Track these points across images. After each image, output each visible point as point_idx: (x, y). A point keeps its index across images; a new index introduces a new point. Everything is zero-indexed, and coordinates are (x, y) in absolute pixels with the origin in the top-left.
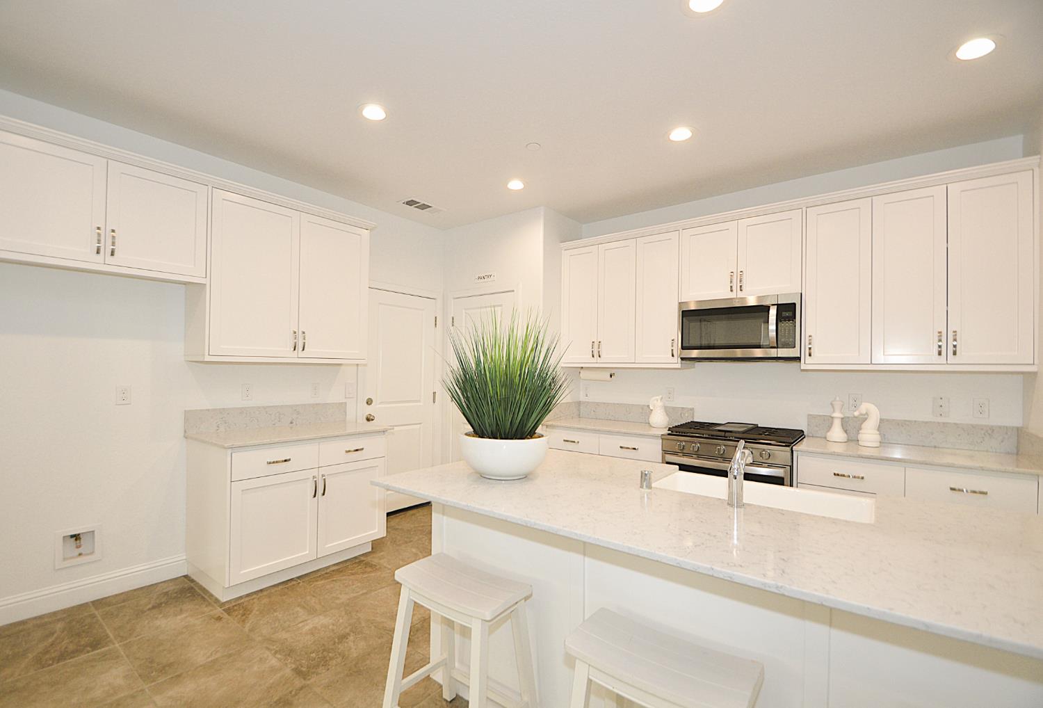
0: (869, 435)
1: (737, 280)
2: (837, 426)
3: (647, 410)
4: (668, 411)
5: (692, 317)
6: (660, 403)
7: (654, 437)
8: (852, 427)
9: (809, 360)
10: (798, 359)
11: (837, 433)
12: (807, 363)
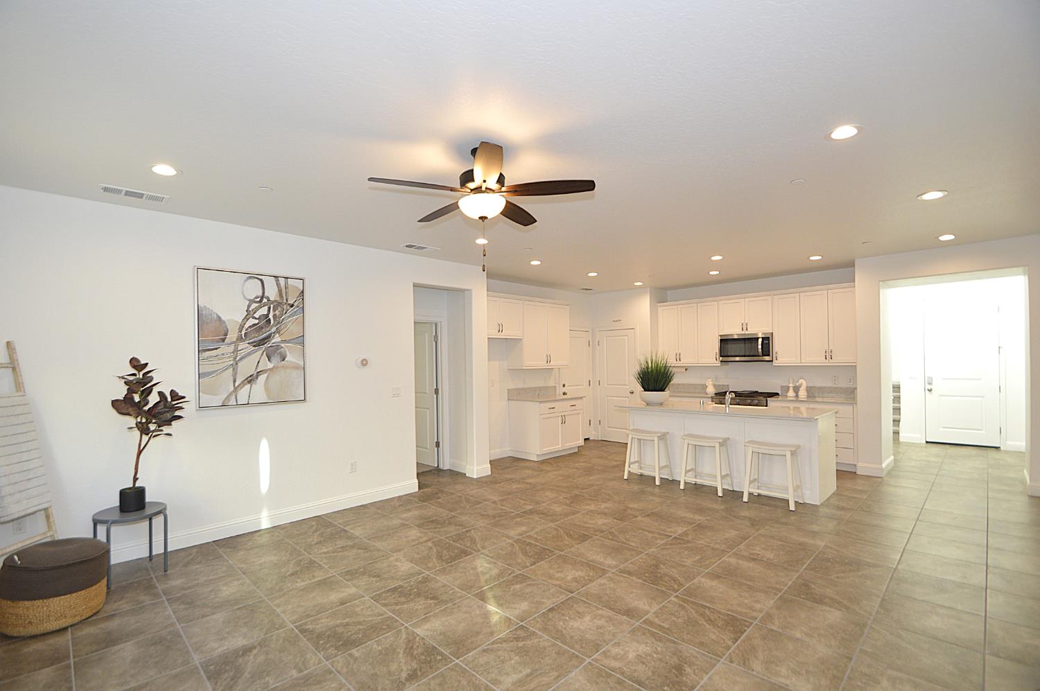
0: (803, 394)
1: (744, 326)
2: (791, 389)
3: (705, 387)
4: (715, 386)
5: (724, 341)
6: (711, 383)
7: (708, 397)
8: (796, 389)
9: (776, 361)
10: (772, 361)
11: (791, 393)
12: (775, 363)
